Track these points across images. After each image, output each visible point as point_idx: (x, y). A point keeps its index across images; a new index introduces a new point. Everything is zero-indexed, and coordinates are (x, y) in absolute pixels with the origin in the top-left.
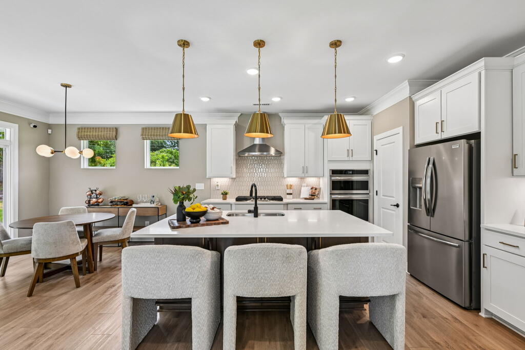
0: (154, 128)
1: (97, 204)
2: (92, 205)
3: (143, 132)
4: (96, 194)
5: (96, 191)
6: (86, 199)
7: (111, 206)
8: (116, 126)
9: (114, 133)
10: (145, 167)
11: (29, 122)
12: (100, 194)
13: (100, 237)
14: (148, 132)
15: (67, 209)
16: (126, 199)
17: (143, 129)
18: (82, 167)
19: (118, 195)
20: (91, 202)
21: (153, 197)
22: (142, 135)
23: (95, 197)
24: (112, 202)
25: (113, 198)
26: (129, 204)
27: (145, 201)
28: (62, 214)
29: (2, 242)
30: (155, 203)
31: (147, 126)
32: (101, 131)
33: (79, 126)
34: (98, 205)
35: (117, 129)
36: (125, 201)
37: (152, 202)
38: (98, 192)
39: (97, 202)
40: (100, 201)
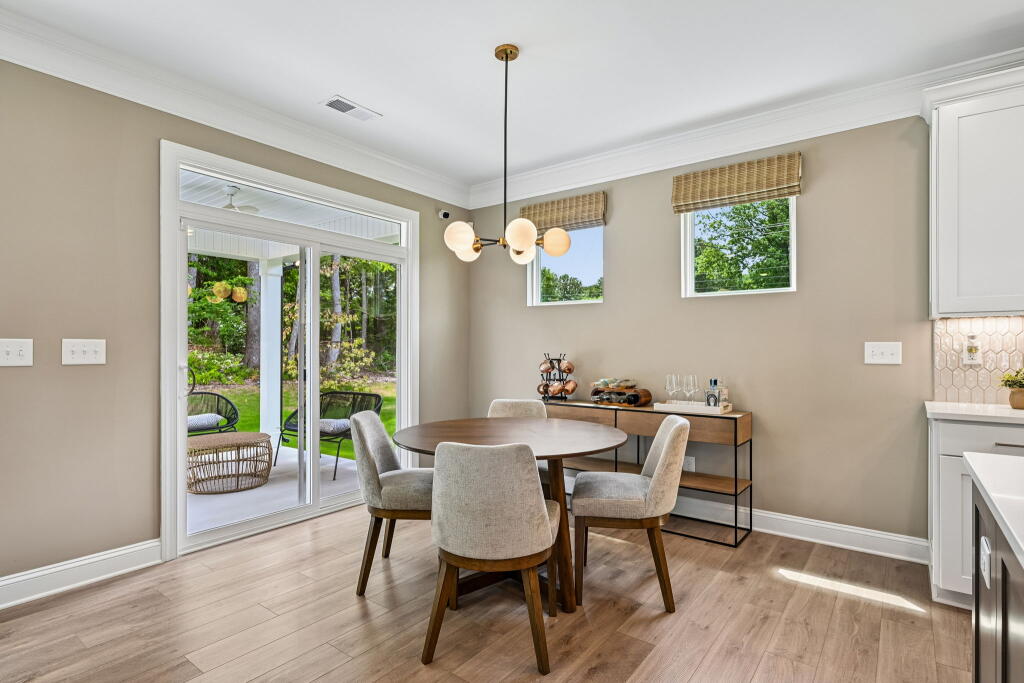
0: (713, 173)
1: (561, 397)
2: (553, 398)
3: (677, 188)
4: (560, 370)
5: (559, 361)
6: (539, 381)
7: (596, 402)
8: (605, 188)
9: (601, 206)
10: (683, 296)
11: (437, 205)
12: (570, 371)
13: (591, 501)
14: (695, 187)
15: (505, 405)
16: (632, 387)
17: (678, 179)
18: (529, 304)
19: (612, 372)
20: (551, 389)
21: (715, 382)
22: (676, 198)
23: (557, 377)
24: (596, 392)
25: (599, 383)
26: (643, 400)
27: (688, 395)
28: (495, 416)
29: (381, 476)
30: (721, 405)
31: (688, 171)
32: (571, 207)
33: (525, 205)
34: (565, 399)
35: (606, 195)
36: (630, 392)
37: (712, 400)
38: (564, 365)
39: (563, 390)
40: (569, 387)
